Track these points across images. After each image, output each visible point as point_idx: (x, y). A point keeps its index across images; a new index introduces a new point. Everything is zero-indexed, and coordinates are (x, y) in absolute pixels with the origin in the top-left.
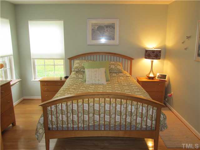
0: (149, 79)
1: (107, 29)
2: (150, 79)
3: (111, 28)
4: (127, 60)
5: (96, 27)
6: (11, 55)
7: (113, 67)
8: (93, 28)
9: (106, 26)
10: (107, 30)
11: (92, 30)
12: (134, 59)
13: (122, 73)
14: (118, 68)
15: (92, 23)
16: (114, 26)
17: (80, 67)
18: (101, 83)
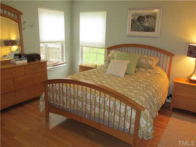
0: (190, 82)
1: (147, 19)
2: (192, 83)
3: (152, 18)
4: (166, 56)
5: (137, 17)
6: (64, 41)
7: (143, 61)
8: (132, 18)
9: (146, 16)
10: (147, 21)
11: (132, 20)
12: (174, 55)
13: (152, 69)
14: (149, 62)
15: (132, 14)
16: (156, 16)
17: (111, 57)
18: (118, 75)
